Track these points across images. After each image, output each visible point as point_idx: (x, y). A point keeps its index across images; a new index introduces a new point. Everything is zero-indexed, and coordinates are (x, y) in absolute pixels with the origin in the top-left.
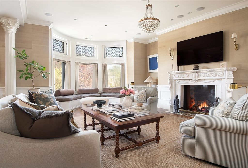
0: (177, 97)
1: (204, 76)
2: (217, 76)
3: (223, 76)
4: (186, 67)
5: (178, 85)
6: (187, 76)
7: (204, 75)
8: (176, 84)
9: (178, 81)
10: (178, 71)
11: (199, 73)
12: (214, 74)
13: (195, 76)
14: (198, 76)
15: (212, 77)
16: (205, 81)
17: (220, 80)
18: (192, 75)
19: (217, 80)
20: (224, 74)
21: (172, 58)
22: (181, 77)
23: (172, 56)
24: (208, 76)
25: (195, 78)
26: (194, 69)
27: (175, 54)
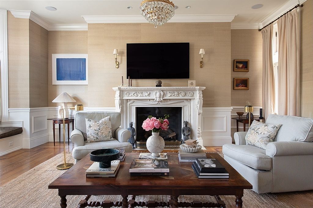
0: (131, 125)
1: (171, 96)
2: (186, 96)
3: (192, 96)
4: (140, 81)
5: (131, 107)
6: (147, 94)
7: (171, 94)
8: (128, 106)
9: (131, 101)
10: (130, 87)
11: (164, 92)
12: (183, 94)
13: (160, 94)
14: (163, 95)
15: (181, 97)
16: (170, 101)
17: (189, 100)
18: (156, 93)
19: (185, 101)
20: (193, 93)
21: (117, 67)
22: (137, 96)
23: (118, 64)
24: (176, 95)
25: (160, 97)
26: (157, 86)
27: (121, 60)
